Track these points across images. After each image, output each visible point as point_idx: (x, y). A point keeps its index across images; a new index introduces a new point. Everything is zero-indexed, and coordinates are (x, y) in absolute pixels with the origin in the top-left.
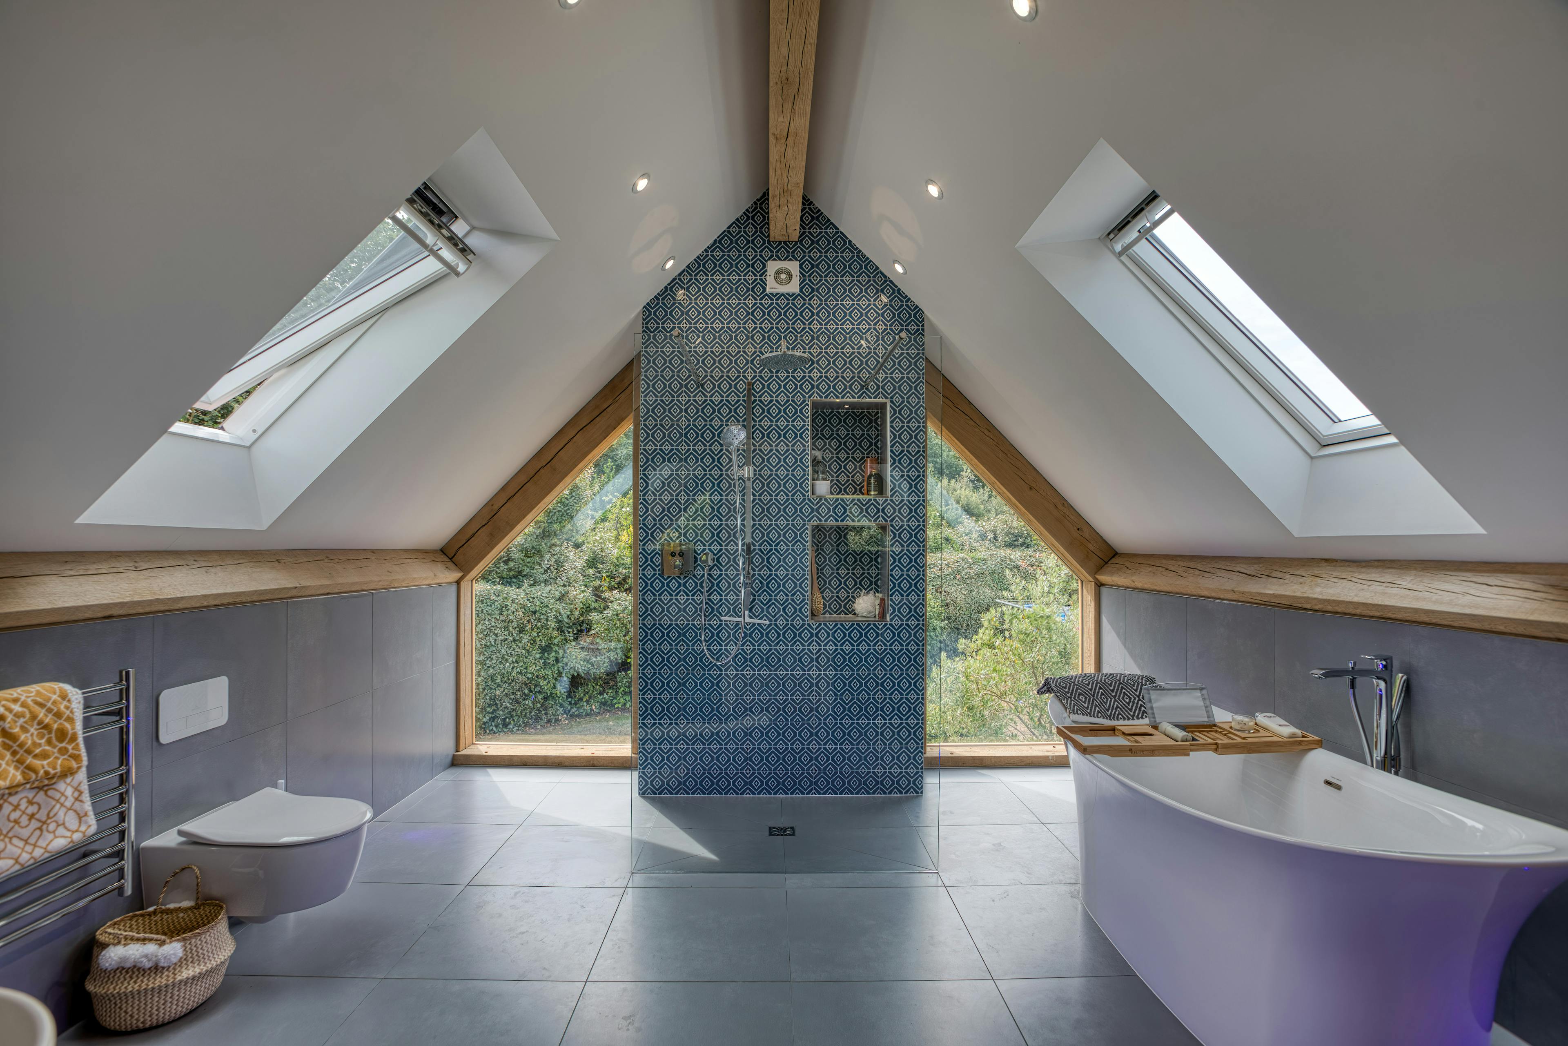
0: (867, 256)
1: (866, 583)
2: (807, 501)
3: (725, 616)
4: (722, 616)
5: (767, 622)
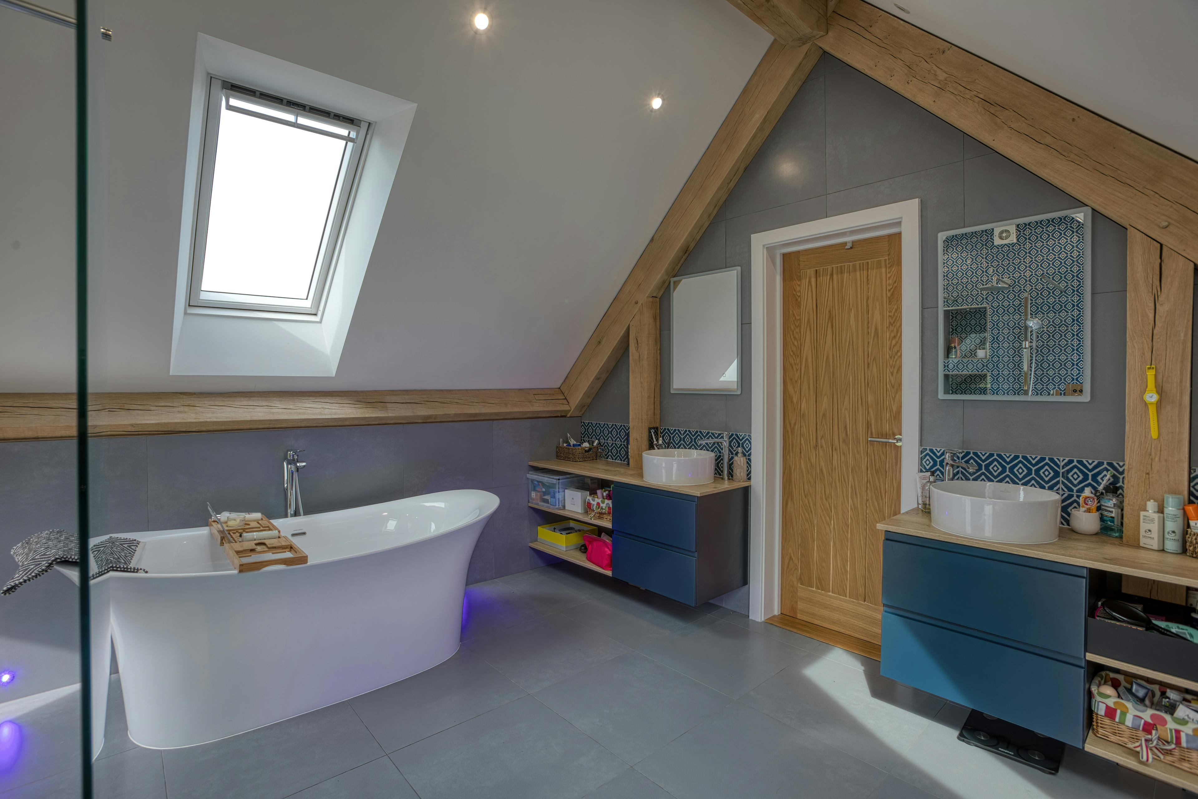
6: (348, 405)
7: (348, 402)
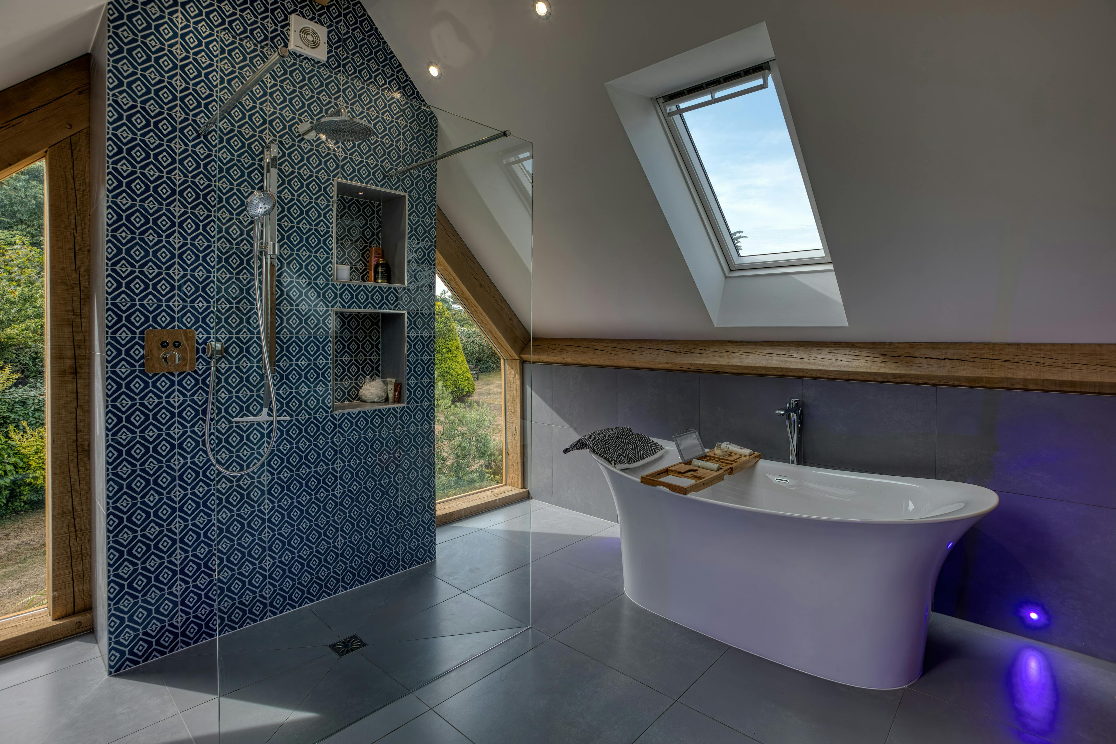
0: (392, 49)
1: (368, 369)
2: (330, 286)
3: (236, 416)
4: (233, 417)
5: (288, 418)
6: (865, 358)
7: (867, 354)
